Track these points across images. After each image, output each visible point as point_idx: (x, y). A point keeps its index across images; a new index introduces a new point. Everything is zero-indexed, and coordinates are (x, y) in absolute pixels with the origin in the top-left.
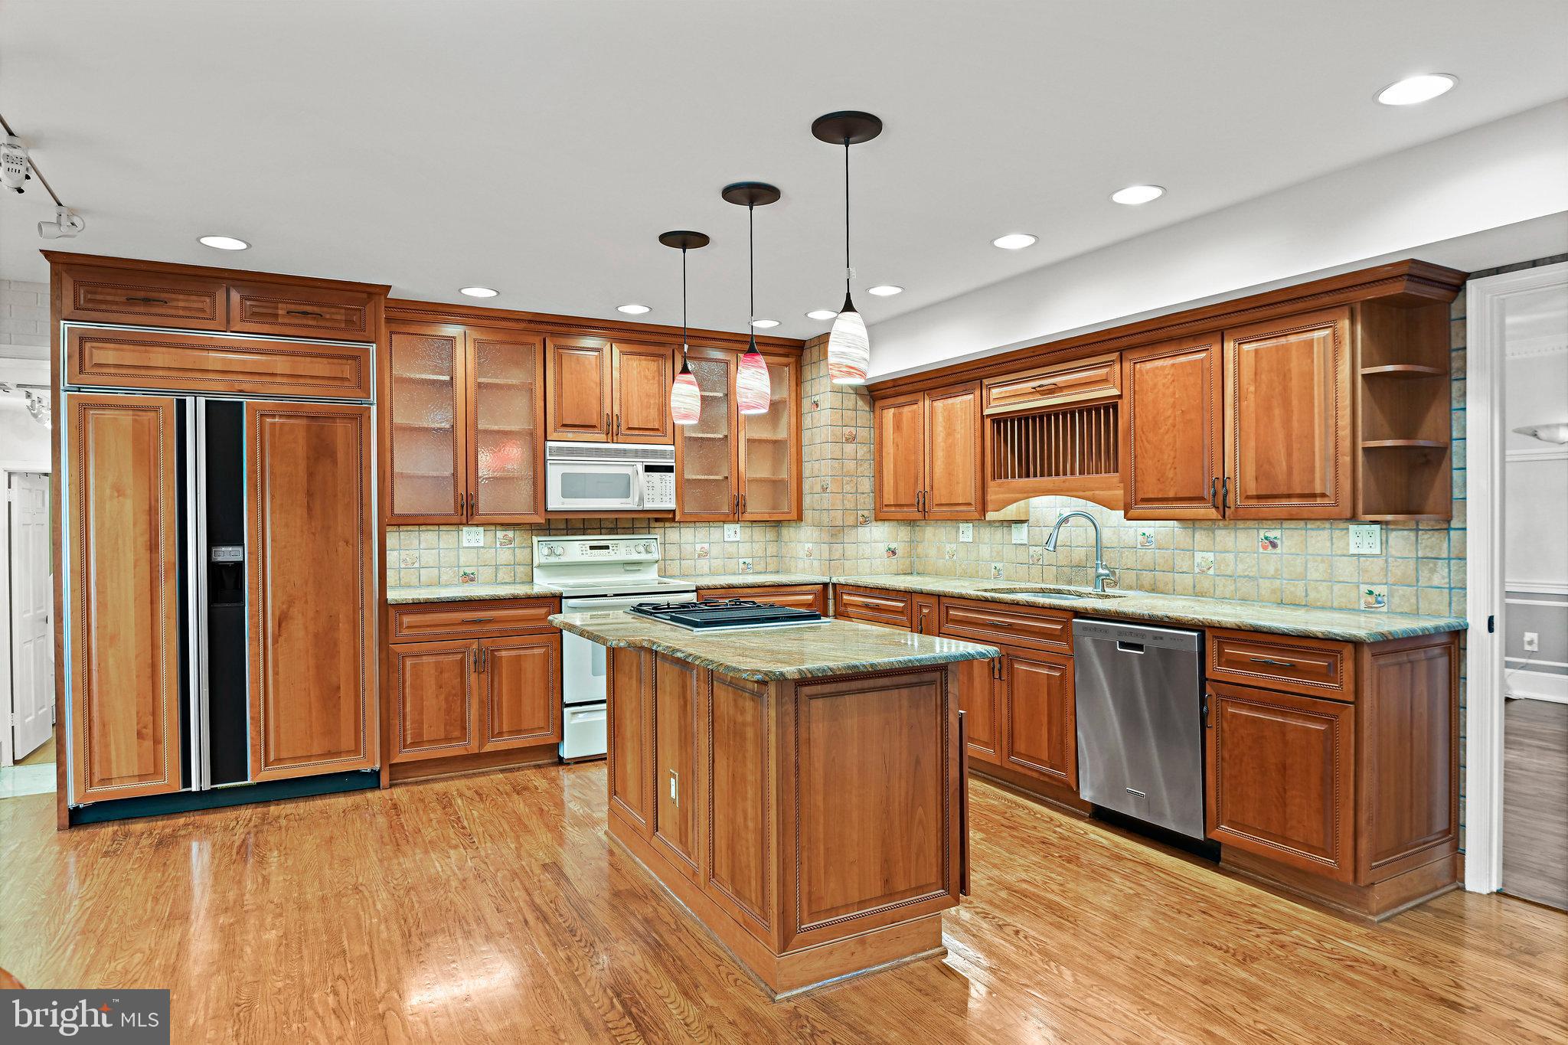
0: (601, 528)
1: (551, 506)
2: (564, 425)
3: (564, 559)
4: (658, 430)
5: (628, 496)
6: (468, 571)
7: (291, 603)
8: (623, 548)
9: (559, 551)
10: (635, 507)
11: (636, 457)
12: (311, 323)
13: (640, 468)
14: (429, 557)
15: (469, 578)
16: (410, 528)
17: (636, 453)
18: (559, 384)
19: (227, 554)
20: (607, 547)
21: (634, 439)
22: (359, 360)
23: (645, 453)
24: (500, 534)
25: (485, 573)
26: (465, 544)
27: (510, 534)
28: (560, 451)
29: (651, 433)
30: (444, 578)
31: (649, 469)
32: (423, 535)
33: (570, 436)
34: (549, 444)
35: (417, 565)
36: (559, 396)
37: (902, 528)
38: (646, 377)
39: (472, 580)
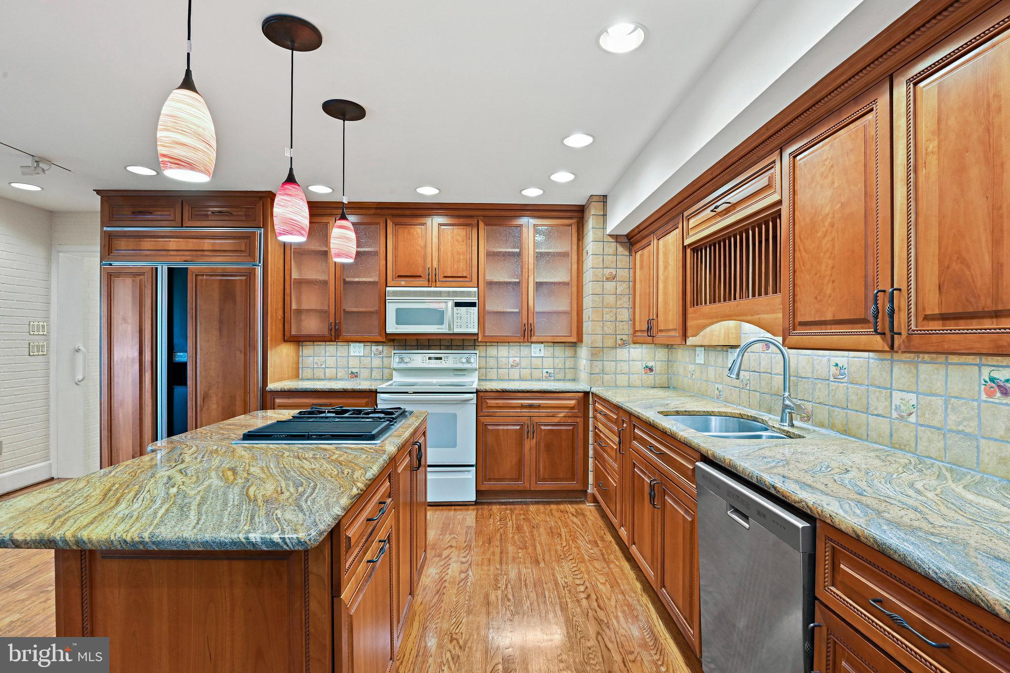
0: (440, 346)
1: (389, 331)
2: (400, 276)
3: (409, 366)
4: (466, 277)
5: (442, 324)
6: (354, 370)
8: (451, 359)
9: (407, 360)
10: (446, 331)
11: (449, 296)
12: (226, 218)
13: (450, 304)
14: (331, 362)
15: (354, 375)
16: (320, 343)
17: (449, 294)
18: (396, 248)
19: (180, 357)
20: (441, 358)
21: (450, 284)
22: (249, 239)
23: (455, 294)
24: (374, 348)
25: (365, 373)
26: (352, 354)
27: (380, 348)
28: (395, 293)
29: (461, 279)
30: (339, 375)
31: (458, 305)
32: (328, 348)
33: (403, 283)
34: (388, 289)
35: (323, 366)
36: (395, 256)
37: (659, 350)
38: (457, 241)
39: (356, 377)
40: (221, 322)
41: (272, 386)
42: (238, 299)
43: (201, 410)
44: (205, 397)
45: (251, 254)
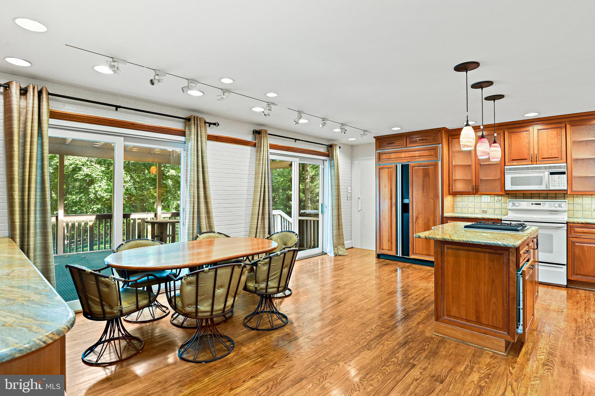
0: (539, 197)
1: (507, 189)
2: (512, 160)
3: (519, 208)
4: (558, 157)
5: (541, 184)
6: (485, 210)
7: (419, 214)
8: (547, 205)
9: (517, 204)
10: (545, 189)
11: (545, 169)
12: (424, 141)
13: (547, 173)
14: (471, 205)
15: (484, 212)
16: (465, 195)
17: (546, 168)
18: (510, 145)
19: (406, 201)
20: (540, 204)
21: (547, 162)
22: (435, 149)
23: (550, 167)
24: (496, 198)
25: (490, 211)
26: (483, 201)
27: (500, 198)
28: (510, 169)
29: (554, 159)
30: (476, 211)
31: (552, 173)
32: (469, 198)
33: (515, 163)
34: (506, 167)
35: (467, 207)
36: (510, 150)
38: (551, 137)
39: (486, 213)
40: (423, 186)
41: (445, 215)
42: (431, 176)
43: (415, 223)
44: (417, 218)
45: (436, 156)
